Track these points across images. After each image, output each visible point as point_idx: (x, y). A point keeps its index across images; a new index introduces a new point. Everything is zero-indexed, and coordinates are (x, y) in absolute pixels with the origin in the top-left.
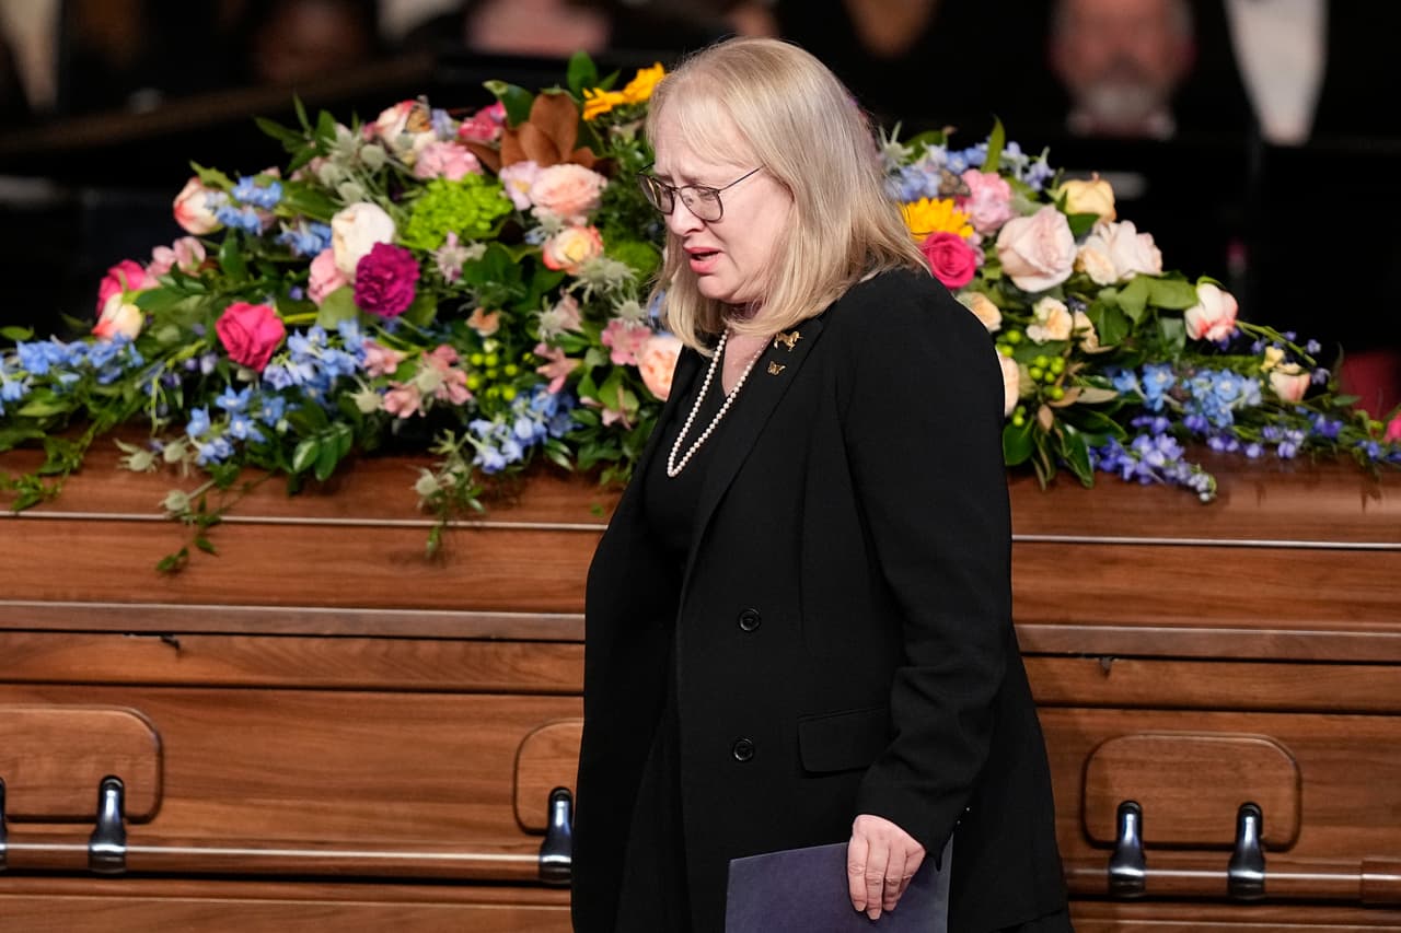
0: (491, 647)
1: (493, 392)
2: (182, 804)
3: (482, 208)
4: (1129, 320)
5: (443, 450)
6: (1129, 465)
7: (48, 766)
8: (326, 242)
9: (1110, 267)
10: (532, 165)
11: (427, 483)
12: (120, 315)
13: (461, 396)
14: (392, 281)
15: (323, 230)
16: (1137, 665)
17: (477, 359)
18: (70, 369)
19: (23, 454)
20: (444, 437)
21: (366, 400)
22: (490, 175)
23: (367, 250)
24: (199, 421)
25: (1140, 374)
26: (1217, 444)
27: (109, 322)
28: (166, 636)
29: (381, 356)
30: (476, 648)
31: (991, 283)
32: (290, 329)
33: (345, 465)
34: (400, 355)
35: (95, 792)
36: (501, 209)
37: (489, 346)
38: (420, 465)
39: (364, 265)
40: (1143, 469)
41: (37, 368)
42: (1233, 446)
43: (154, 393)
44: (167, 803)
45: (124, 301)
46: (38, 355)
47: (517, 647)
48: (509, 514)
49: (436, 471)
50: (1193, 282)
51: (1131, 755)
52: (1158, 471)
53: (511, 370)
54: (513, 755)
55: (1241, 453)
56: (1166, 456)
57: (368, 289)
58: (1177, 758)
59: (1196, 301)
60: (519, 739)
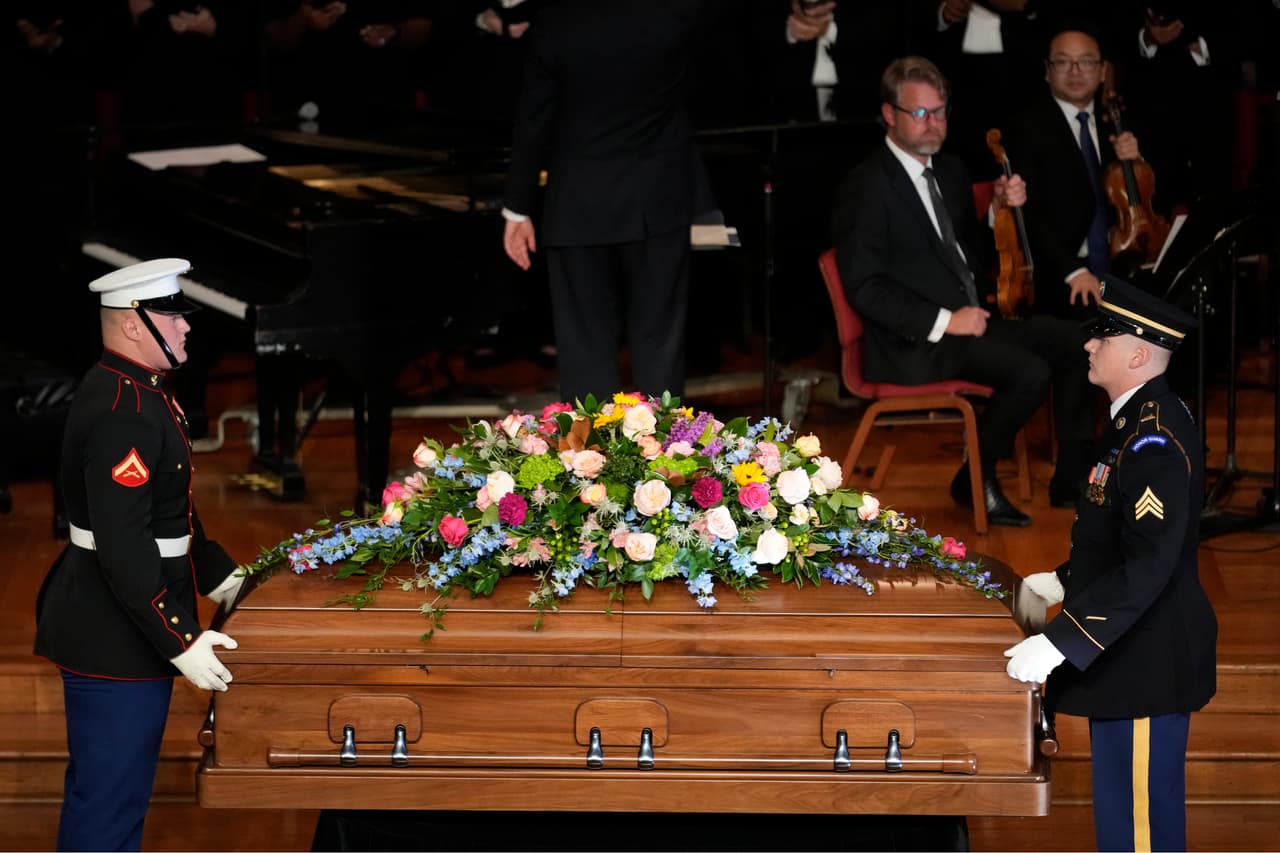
0: (563, 669)
1: (560, 557)
2: (430, 735)
3: (551, 471)
4: (834, 512)
5: (538, 579)
6: (835, 577)
7: (373, 722)
8: (484, 482)
9: (824, 487)
10: (573, 451)
11: (533, 598)
12: (393, 513)
13: (546, 558)
14: (516, 511)
15: (483, 478)
16: (845, 673)
17: (553, 543)
18: (372, 537)
19: (354, 578)
20: (539, 574)
21: (505, 560)
22: (553, 452)
23: (503, 495)
24: (433, 569)
25: (838, 532)
26: (871, 560)
27: (389, 516)
28: (423, 667)
29: (512, 541)
30: (557, 669)
31: (773, 498)
32: (470, 526)
33: (496, 585)
34: (519, 539)
35: (393, 732)
36: (560, 470)
37: (558, 537)
38: (530, 590)
39: (503, 502)
40: (842, 580)
41: (360, 540)
42: (878, 561)
43: (413, 554)
44: (424, 735)
45: (395, 506)
46: (361, 533)
47: (575, 669)
48: (570, 606)
49: (536, 591)
50: (860, 493)
51: (842, 710)
52: (848, 581)
53: (569, 548)
54: (573, 713)
55: (881, 565)
56: (852, 574)
57: (505, 514)
58: (863, 711)
59: (862, 504)
60: (576, 705)
